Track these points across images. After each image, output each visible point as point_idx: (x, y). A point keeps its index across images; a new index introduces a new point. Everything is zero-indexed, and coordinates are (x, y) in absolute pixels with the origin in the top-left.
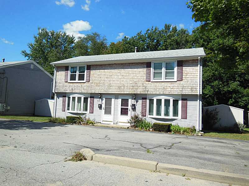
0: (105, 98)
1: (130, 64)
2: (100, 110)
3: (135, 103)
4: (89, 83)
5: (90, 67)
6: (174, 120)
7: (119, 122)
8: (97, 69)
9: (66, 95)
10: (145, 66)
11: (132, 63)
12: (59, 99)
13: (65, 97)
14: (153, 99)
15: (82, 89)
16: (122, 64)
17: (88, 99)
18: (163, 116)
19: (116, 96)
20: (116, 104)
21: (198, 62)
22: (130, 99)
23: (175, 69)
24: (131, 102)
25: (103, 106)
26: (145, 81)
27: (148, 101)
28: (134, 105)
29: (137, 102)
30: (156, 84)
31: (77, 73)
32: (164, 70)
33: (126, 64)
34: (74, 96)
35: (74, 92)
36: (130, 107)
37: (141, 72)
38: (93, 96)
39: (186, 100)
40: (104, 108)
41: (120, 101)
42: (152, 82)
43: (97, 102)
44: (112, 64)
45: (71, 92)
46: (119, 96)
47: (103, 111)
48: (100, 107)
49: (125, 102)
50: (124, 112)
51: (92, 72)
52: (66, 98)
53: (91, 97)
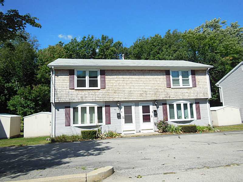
0: (124, 106)
1: (150, 70)
2: (120, 120)
3: (156, 109)
4: (105, 90)
5: (104, 72)
6: (191, 121)
7: (142, 130)
8: (113, 74)
9: (70, 105)
10: (165, 73)
11: (152, 70)
12: (58, 110)
13: (69, 107)
14: (173, 104)
15: (96, 97)
16: (142, 70)
17: (103, 108)
18: (183, 119)
19: (137, 103)
20: (137, 112)
21: (206, 72)
22: (151, 105)
23: (189, 77)
24: (152, 108)
25: (123, 115)
26: (166, 87)
27: (168, 106)
28: (155, 111)
29: (158, 108)
30: (175, 90)
31: (87, 79)
32: (180, 78)
33: (146, 70)
34: (84, 105)
35: (85, 101)
36: (152, 114)
37: (162, 79)
38: (108, 105)
39: (198, 103)
40: (124, 117)
41: (140, 108)
42: (172, 88)
43: (114, 111)
44: (132, 70)
45: (80, 101)
46: (139, 103)
47: (123, 120)
48: (119, 116)
49: (146, 109)
50: (146, 119)
51: (107, 77)
53: (106, 106)
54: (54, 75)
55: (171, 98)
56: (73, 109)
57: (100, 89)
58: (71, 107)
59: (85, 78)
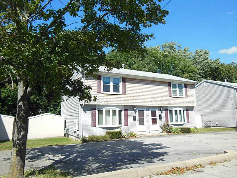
0: (139, 110)
1: (157, 81)
2: (135, 122)
3: (161, 114)
4: (125, 95)
5: (125, 80)
6: (184, 124)
7: (151, 131)
8: (131, 83)
9: (96, 107)
10: (167, 85)
11: (159, 82)
12: (86, 112)
13: (95, 109)
14: (172, 110)
15: (119, 101)
16: (152, 81)
17: (122, 111)
18: (179, 123)
20: (148, 115)
21: (193, 86)
22: (157, 110)
23: (183, 89)
24: (158, 113)
25: (137, 118)
26: (168, 96)
27: (168, 111)
28: (160, 116)
29: (162, 113)
30: (174, 99)
32: (177, 89)
33: (155, 81)
34: (108, 108)
35: (109, 104)
36: (158, 117)
37: (165, 89)
38: (126, 108)
39: (188, 110)
40: (138, 120)
41: (150, 112)
42: (172, 97)
43: (131, 113)
44: (145, 80)
45: (106, 104)
46: (149, 108)
47: (137, 122)
48: (134, 119)
49: (154, 114)
50: (154, 121)
51: (128, 85)
52: (96, 111)
53: (125, 110)
54: (84, 79)
55: (172, 105)
56: (98, 111)
57: (122, 94)
58: (97, 109)
59: (110, 84)
